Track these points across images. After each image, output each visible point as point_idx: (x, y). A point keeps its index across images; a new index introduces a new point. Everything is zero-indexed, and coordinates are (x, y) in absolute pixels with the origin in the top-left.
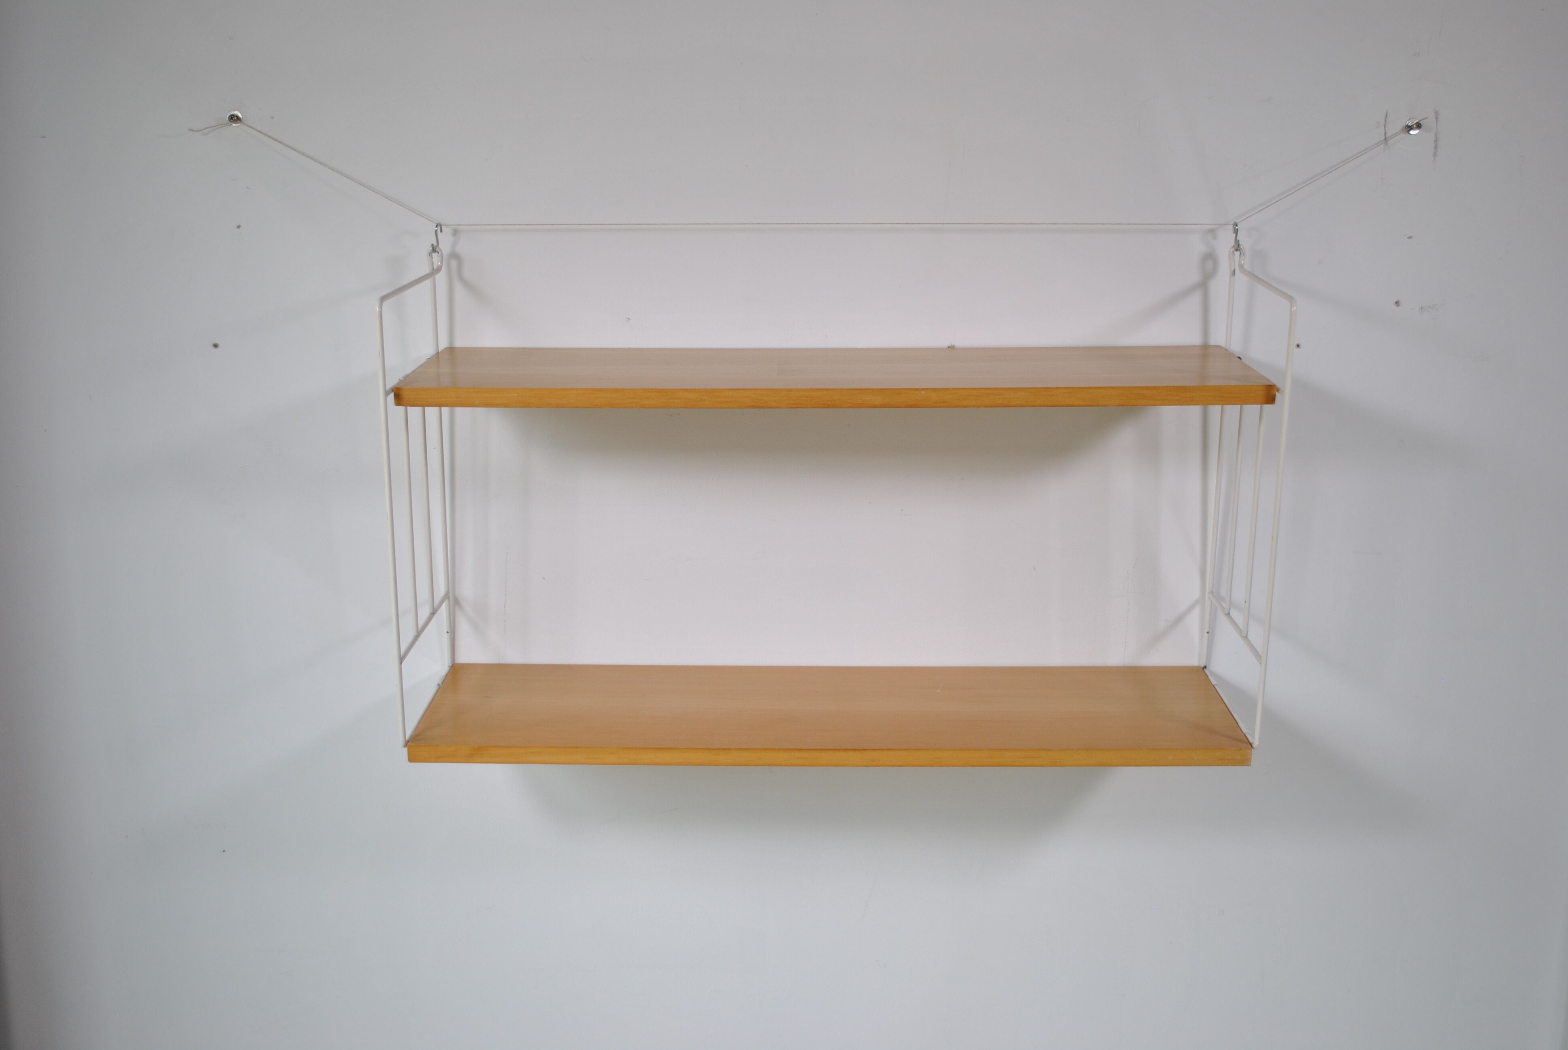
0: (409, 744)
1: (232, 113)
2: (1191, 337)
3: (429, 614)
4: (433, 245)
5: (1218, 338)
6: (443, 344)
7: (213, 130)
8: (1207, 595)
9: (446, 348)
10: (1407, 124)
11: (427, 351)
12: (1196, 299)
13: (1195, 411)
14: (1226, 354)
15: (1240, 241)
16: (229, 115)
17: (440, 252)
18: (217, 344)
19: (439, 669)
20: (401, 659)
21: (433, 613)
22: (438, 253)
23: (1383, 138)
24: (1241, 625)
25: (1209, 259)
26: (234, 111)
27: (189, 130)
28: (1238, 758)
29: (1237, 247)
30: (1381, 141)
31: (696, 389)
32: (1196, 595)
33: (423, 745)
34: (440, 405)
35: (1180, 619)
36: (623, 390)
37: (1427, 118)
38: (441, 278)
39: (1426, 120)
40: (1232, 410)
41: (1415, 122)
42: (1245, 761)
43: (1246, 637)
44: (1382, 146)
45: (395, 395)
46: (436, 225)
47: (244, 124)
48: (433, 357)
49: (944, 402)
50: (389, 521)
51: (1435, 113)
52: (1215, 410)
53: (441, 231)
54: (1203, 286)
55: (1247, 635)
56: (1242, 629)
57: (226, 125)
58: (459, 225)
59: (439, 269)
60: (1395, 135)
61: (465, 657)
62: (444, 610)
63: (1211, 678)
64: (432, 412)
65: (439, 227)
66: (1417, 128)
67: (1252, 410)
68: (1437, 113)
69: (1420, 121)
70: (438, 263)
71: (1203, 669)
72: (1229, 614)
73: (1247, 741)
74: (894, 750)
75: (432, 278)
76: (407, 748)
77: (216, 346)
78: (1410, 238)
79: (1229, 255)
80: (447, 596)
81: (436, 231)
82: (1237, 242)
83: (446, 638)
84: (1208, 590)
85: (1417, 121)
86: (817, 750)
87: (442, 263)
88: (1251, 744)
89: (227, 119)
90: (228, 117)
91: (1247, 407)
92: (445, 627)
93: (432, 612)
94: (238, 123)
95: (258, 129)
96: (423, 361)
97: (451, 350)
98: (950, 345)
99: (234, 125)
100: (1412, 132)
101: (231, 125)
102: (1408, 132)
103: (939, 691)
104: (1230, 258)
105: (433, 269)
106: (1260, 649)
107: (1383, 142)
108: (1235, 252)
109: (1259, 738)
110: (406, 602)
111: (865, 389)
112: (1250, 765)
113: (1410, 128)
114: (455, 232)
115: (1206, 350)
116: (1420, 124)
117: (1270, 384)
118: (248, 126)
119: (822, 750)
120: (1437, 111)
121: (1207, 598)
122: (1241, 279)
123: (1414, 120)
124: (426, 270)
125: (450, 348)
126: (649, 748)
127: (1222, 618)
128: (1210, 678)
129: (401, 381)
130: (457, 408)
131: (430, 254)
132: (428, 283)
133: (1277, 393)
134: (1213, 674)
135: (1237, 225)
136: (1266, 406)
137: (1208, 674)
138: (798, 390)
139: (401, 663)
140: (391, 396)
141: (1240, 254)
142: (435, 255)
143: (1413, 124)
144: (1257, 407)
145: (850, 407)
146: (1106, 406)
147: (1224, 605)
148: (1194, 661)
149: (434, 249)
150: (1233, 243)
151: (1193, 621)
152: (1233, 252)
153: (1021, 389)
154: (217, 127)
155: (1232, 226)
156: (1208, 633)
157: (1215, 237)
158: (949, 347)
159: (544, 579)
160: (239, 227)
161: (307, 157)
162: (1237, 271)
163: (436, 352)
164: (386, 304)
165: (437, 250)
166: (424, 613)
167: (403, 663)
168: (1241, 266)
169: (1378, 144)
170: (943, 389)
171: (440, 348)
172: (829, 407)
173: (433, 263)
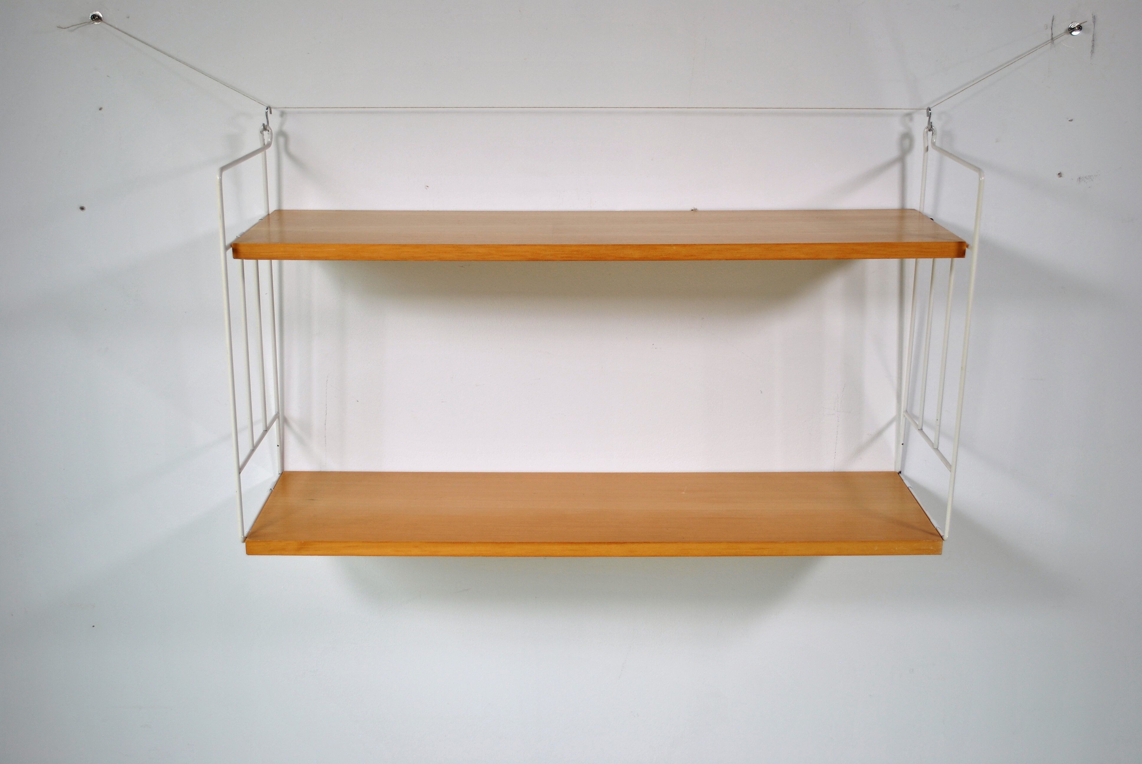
0: (247, 539)
1: (94, 13)
2: (892, 203)
3: (262, 431)
4: (264, 124)
5: (913, 203)
6: (273, 208)
7: (78, 28)
8: (902, 414)
9: (275, 210)
10: (1070, 27)
11: (258, 213)
12: (896, 170)
13: (893, 263)
14: (921, 216)
15: (932, 123)
16: (91, 15)
17: (270, 131)
18: (83, 207)
19: (272, 476)
20: (240, 470)
21: (266, 431)
22: (268, 131)
23: (1050, 38)
24: (933, 440)
25: (907, 137)
26: (96, 11)
27: (58, 27)
28: (932, 548)
29: (930, 128)
30: (1049, 41)
31: (485, 245)
32: (892, 412)
33: (258, 541)
34: (271, 258)
35: (880, 433)
36: (425, 245)
37: (1086, 22)
38: (271, 152)
39: (1086, 23)
40: (926, 263)
41: (1077, 25)
42: (937, 551)
43: (937, 449)
44: (1049, 45)
45: (233, 249)
46: (266, 108)
47: (105, 23)
48: (264, 218)
49: (692, 256)
50: (229, 356)
51: (1093, 17)
52: (910, 263)
53: (271, 113)
54: (902, 159)
55: (938, 448)
56: (933, 442)
57: (89, 23)
58: (285, 108)
59: (269, 145)
60: (1061, 35)
61: (291, 467)
62: (275, 425)
63: (906, 482)
64: (264, 264)
65: (269, 109)
66: (1079, 30)
67: (943, 263)
68: (1094, 18)
69: (1080, 24)
70: (268, 139)
71: (899, 474)
72: (922, 429)
73: (938, 534)
74: (649, 543)
75: (263, 152)
76: (245, 543)
77: (82, 208)
78: (1071, 120)
79: (923, 134)
80: (277, 416)
81: (267, 113)
82: (930, 124)
83: (276, 451)
84: (903, 409)
85: (1078, 24)
86: (586, 543)
87: (271, 139)
88: (942, 537)
89: (90, 18)
90: (90, 16)
91: (939, 261)
92: (276, 441)
93: (265, 429)
94: (99, 22)
95: (116, 27)
96: (256, 221)
97: (279, 212)
98: (693, 209)
99: (96, 23)
100: (1074, 33)
101: (93, 23)
102: (1071, 33)
103: (684, 493)
104: (924, 137)
105: (264, 144)
106: (950, 459)
107: (1050, 41)
108: (929, 132)
109: (949, 532)
110: (243, 421)
111: (627, 245)
112: (941, 554)
113: (1072, 30)
114: (283, 114)
115: (903, 213)
116: (1081, 26)
117: (962, 241)
118: (108, 24)
119: (590, 543)
120: (1094, 16)
121: (902, 416)
122: (933, 153)
123: (1075, 23)
124: (259, 146)
125: (278, 210)
126: (448, 543)
127: (915, 434)
128: (904, 481)
129: (238, 238)
130: (285, 260)
131: (261, 132)
132: (259, 156)
133: (967, 249)
134: (906, 477)
135: (930, 110)
136: (957, 260)
137: (903, 478)
138: (571, 246)
139: (240, 473)
140: (230, 251)
141: (933, 133)
142: (265, 133)
143: (1075, 26)
144: (949, 260)
145: (613, 260)
146: (826, 259)
147: (917, 423)
148: (891, 467)
149: (265, 128)
150: (926, 124)
151: (891, 435)
152: (927, 132)
153: (756, 245)
154: (82, 25)
155: (926, 110)
156: (903, 444)
157: (911, 120)
158: (692, 210)
159: (358, 401)
160: (100, 109)
161: (158, 50)
162: (930, 148)
163: (267, 214)
164: (225, 173)
165: (268, 128)
166: (259, 430)
167: (241, 473)
168: (933, 144)
169: (1046, 43)
170: (691, 245)
171: (270, 211)
172: (595, 259)
173: (264, 140)
